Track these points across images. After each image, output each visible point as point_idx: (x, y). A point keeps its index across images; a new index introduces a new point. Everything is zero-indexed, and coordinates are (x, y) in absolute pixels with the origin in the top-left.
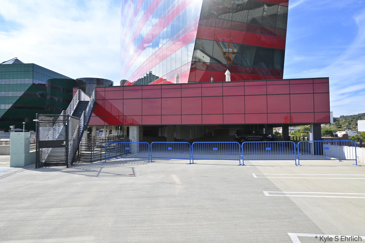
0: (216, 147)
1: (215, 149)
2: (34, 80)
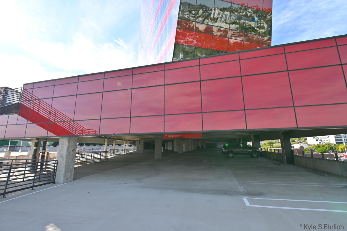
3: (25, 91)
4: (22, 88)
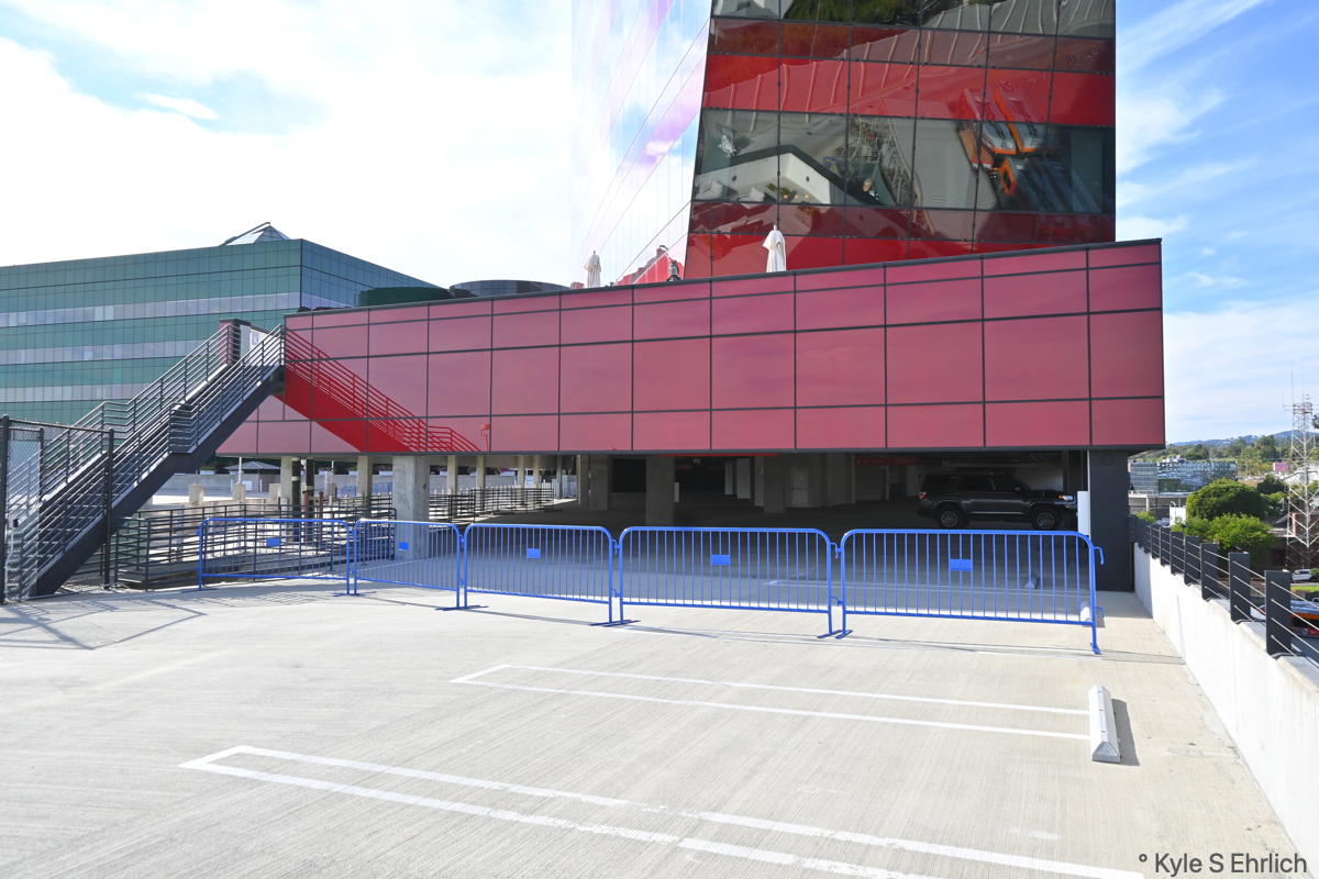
0: (537, 547)
1: (533, 552)
2: (304, 294)
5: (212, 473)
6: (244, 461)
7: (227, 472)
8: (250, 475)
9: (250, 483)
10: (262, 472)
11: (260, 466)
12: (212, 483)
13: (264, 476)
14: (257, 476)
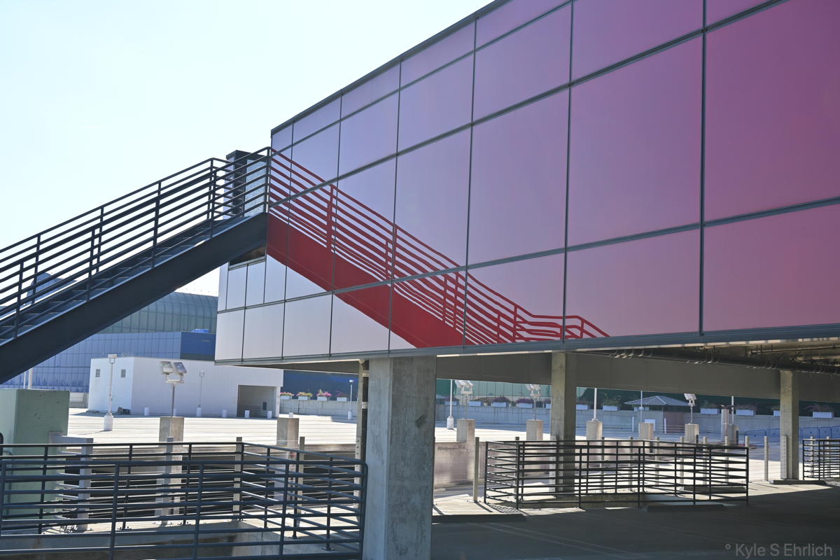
3: (277, 157)
4: (268, 148)
5: (614, 408)
6: (647, 395)
7: (630, 408)
8: (653, 413)
9: (653, 421)
10: (666, 408)
11: (662, 401)
12: (615, 421)
13: (667, 413)
14: (661, 414)
